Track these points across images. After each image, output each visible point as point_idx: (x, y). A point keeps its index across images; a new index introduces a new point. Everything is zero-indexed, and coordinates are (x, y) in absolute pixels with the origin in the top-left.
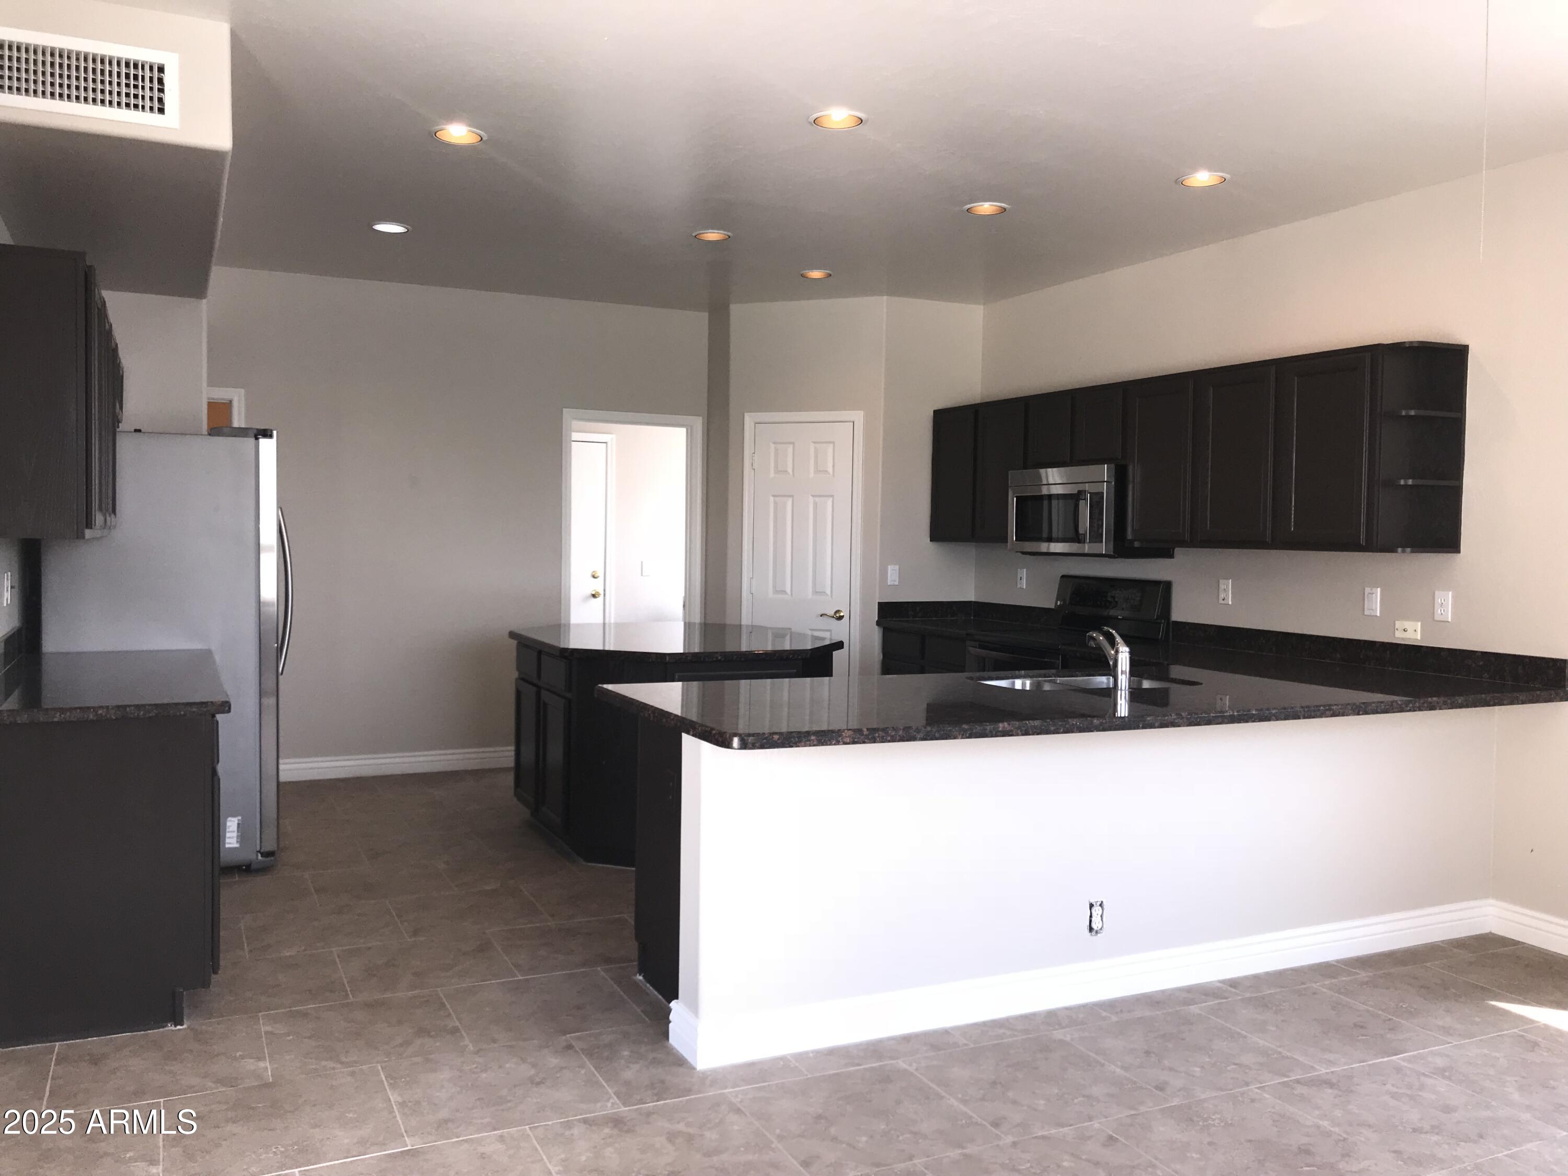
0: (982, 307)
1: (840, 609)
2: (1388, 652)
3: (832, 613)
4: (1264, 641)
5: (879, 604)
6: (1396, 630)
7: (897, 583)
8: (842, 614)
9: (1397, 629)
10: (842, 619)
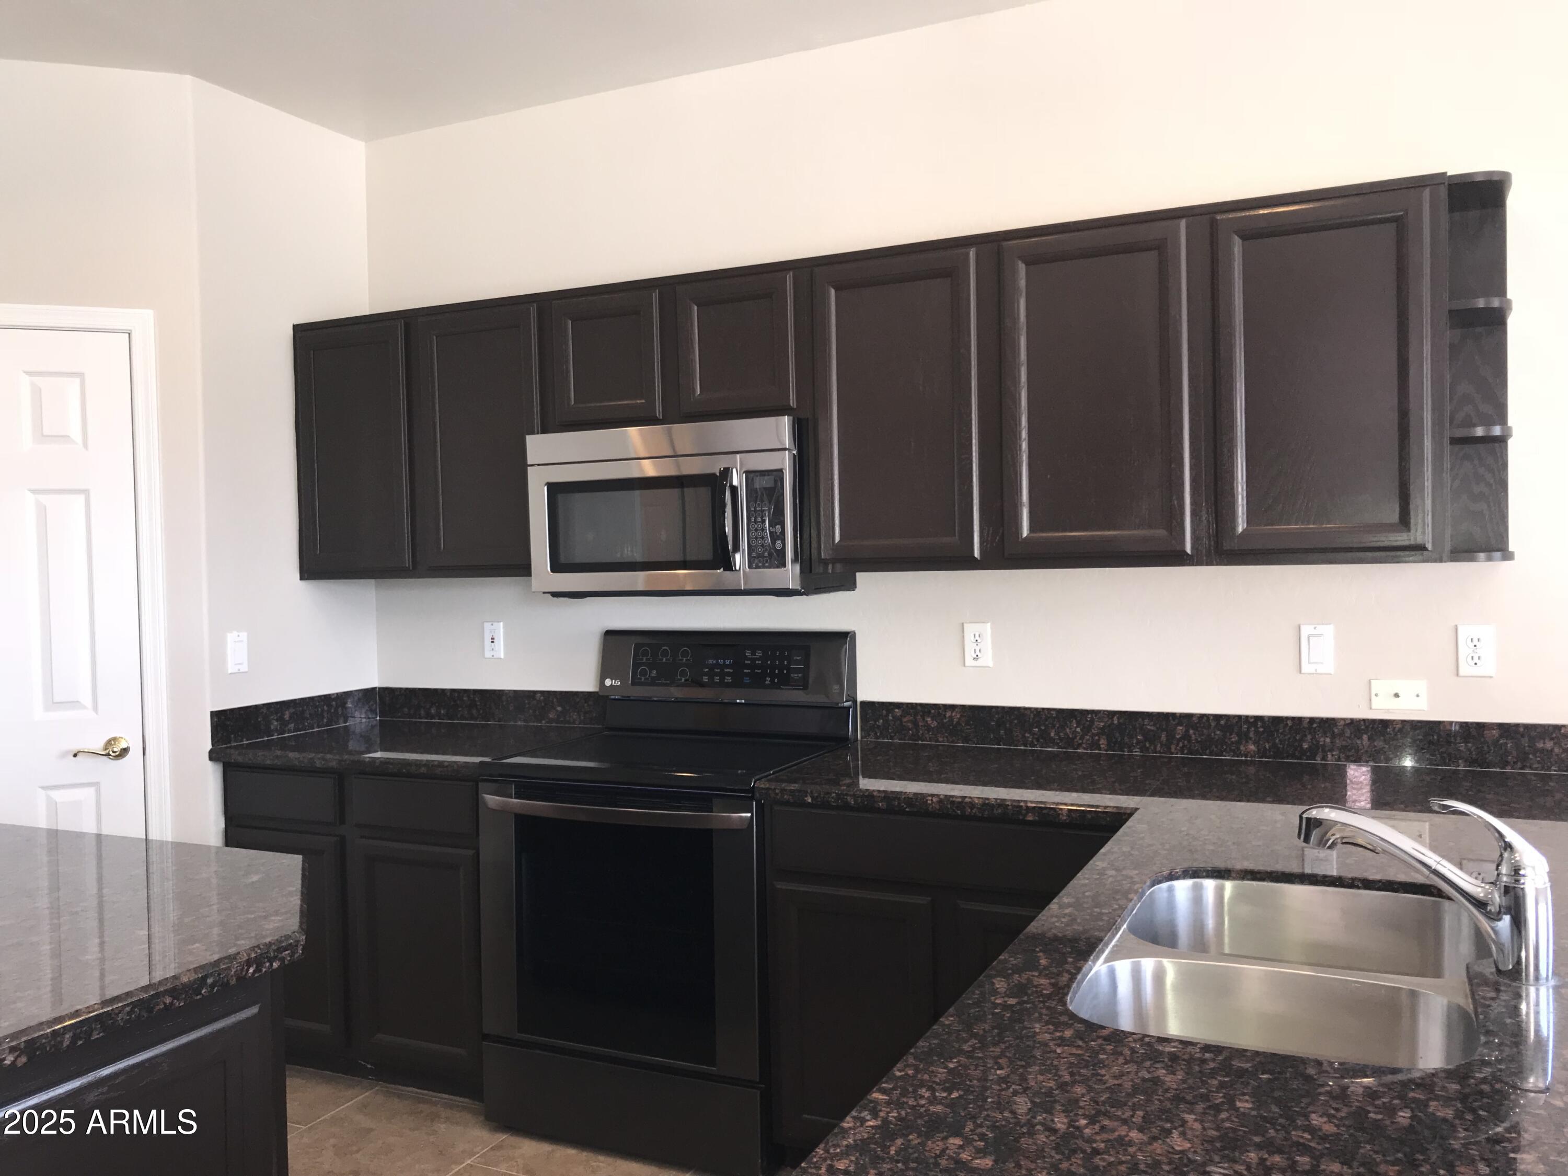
0: (363, 144)
1: (118, 735)
2: (1365, 737)
3: (98, 746)
4: (1078, 730)
5: (214, 714)
6: (1373, 697)
7: (244, 668)
8: (124, 745)
9: (1376, 695)
10: (125, 756)
